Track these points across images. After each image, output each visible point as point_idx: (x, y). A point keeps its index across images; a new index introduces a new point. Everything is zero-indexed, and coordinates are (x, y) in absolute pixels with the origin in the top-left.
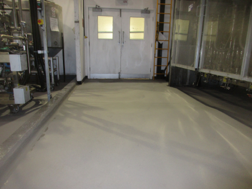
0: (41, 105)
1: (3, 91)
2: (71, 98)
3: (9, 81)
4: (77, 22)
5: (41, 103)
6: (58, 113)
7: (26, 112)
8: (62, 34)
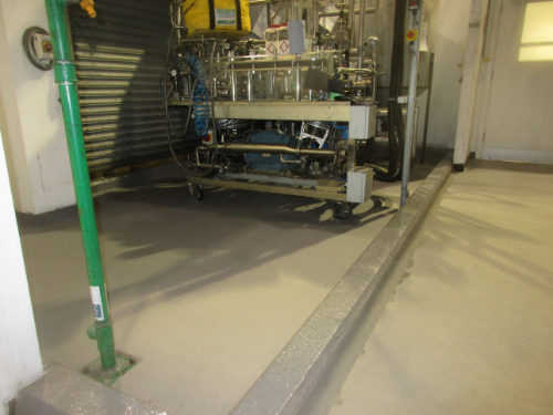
0: (385, 208)
1: (319, 172)
2: (445, 203)
3: (342, 157)
4: (474, 25)
5: (384, 204)
6: (426, 232)
7: (362, 220)
8: (432, 56)
